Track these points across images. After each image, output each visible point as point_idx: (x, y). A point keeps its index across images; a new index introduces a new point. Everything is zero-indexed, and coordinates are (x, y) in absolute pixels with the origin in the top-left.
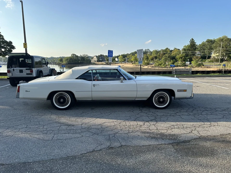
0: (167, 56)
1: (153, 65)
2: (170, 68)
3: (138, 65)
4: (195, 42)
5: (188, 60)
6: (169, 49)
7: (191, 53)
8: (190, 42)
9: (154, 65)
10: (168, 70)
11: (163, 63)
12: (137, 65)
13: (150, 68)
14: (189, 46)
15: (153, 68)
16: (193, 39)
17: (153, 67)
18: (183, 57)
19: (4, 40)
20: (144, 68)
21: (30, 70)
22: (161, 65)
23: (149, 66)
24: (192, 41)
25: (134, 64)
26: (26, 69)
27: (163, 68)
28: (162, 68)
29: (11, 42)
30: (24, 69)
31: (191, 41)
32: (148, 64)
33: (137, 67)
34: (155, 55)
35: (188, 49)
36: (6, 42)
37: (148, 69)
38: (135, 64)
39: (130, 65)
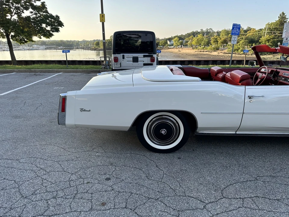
0: (244, 38)
1: (226, 51)
2: (252, 55)
3: (202, 51)
4: (287, 17)
5: (278, 44)
6: (243, 28)
7: (280, 33)
8: (279, 17)
9: (228, 51)
10: (250, 57)
11: (241, 49)
12: (200, 50)
13: (221, 54)
14: (276, 24)
15: (227, 55)
16: (283, 14)
17: (227, 53)
18: (271, 39)
19: (49, 14)
20: (213, 55)
21: (149, 58)
22: (238, 50)
23: (219, 51)
24: (283, 16)
25: (195, 49)
26: (144, 56)
27: (242, 55)
28: (240, 54)
29: (58, 17)
30: (140, 56)
31: (280, 15)
32: (217, 49)
33: (201, 53)
34: (226, 37)
35: (275, 29)
36: (52, 16)
37: (220, 56)
38: (197, 49)
39: (190, 50)
